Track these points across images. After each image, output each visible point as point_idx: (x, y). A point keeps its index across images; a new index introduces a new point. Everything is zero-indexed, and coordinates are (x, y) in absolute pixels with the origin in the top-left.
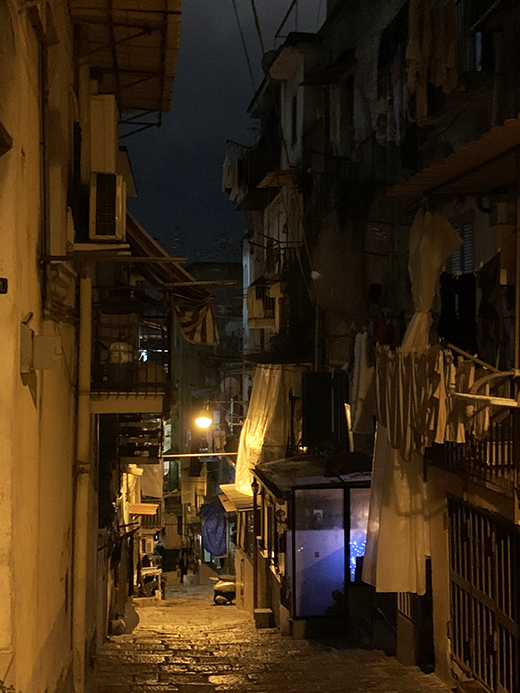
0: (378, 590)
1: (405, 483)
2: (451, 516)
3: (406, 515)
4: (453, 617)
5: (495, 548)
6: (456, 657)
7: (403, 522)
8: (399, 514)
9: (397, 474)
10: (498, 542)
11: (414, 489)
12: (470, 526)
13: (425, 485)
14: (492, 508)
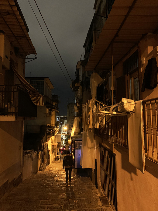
0: (83, 168)
1: (90, 140)
2: (100, 149)
3: (90, 148)
4: (101, 176)
5: (109, 159)
6: (102, 187)
7: (89, 150)
8: (88, 148)
9: (88, 138)
10: (110, 158)
11: (92, 142)
12: (104, 152)
13: (95, 140)
14: (108, 147)
